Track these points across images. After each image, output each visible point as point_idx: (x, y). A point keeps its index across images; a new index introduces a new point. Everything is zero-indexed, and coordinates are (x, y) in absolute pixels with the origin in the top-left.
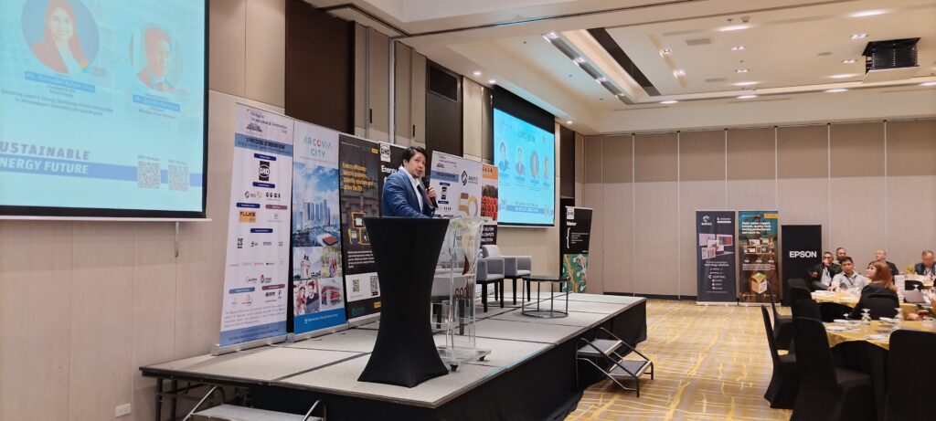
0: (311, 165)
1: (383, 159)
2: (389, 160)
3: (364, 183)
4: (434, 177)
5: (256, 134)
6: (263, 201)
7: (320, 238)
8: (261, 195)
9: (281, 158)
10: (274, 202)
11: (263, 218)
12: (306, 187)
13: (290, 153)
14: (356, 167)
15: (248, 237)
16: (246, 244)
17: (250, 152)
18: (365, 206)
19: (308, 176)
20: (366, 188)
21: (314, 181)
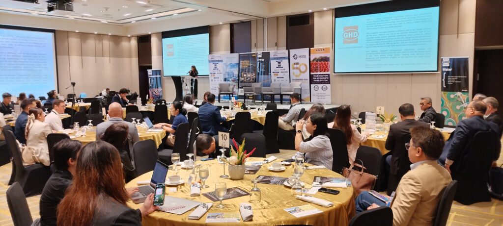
0: (228, 63)
1: (258, 57)
2: (261, 56)
3: (248, 65)
4: (272, 60)
5: (212, 60)
6: (216, 72)
7: (230, 80)
8: (216, 71)
9: (220, 63)
10: (219, 72)
11: (216, 75)
12: (227, 68)
13: (221, 61)
14: (245, 61)
15: (213, 79)
16: (213, 80)
17: (212, 63)
18: (248, 71)
19: (227, 66)
20: (249, 66)
21: (230, 66)
